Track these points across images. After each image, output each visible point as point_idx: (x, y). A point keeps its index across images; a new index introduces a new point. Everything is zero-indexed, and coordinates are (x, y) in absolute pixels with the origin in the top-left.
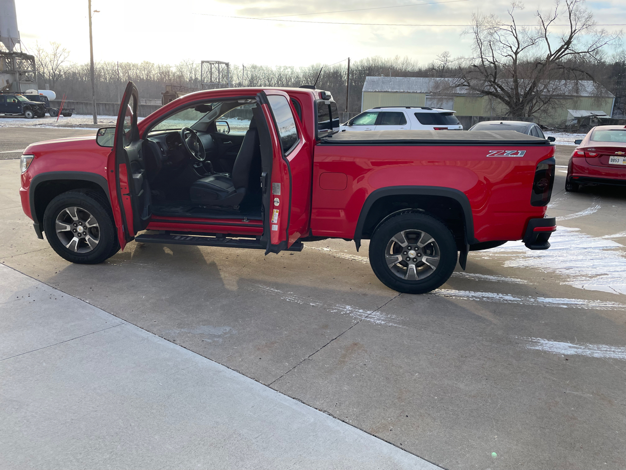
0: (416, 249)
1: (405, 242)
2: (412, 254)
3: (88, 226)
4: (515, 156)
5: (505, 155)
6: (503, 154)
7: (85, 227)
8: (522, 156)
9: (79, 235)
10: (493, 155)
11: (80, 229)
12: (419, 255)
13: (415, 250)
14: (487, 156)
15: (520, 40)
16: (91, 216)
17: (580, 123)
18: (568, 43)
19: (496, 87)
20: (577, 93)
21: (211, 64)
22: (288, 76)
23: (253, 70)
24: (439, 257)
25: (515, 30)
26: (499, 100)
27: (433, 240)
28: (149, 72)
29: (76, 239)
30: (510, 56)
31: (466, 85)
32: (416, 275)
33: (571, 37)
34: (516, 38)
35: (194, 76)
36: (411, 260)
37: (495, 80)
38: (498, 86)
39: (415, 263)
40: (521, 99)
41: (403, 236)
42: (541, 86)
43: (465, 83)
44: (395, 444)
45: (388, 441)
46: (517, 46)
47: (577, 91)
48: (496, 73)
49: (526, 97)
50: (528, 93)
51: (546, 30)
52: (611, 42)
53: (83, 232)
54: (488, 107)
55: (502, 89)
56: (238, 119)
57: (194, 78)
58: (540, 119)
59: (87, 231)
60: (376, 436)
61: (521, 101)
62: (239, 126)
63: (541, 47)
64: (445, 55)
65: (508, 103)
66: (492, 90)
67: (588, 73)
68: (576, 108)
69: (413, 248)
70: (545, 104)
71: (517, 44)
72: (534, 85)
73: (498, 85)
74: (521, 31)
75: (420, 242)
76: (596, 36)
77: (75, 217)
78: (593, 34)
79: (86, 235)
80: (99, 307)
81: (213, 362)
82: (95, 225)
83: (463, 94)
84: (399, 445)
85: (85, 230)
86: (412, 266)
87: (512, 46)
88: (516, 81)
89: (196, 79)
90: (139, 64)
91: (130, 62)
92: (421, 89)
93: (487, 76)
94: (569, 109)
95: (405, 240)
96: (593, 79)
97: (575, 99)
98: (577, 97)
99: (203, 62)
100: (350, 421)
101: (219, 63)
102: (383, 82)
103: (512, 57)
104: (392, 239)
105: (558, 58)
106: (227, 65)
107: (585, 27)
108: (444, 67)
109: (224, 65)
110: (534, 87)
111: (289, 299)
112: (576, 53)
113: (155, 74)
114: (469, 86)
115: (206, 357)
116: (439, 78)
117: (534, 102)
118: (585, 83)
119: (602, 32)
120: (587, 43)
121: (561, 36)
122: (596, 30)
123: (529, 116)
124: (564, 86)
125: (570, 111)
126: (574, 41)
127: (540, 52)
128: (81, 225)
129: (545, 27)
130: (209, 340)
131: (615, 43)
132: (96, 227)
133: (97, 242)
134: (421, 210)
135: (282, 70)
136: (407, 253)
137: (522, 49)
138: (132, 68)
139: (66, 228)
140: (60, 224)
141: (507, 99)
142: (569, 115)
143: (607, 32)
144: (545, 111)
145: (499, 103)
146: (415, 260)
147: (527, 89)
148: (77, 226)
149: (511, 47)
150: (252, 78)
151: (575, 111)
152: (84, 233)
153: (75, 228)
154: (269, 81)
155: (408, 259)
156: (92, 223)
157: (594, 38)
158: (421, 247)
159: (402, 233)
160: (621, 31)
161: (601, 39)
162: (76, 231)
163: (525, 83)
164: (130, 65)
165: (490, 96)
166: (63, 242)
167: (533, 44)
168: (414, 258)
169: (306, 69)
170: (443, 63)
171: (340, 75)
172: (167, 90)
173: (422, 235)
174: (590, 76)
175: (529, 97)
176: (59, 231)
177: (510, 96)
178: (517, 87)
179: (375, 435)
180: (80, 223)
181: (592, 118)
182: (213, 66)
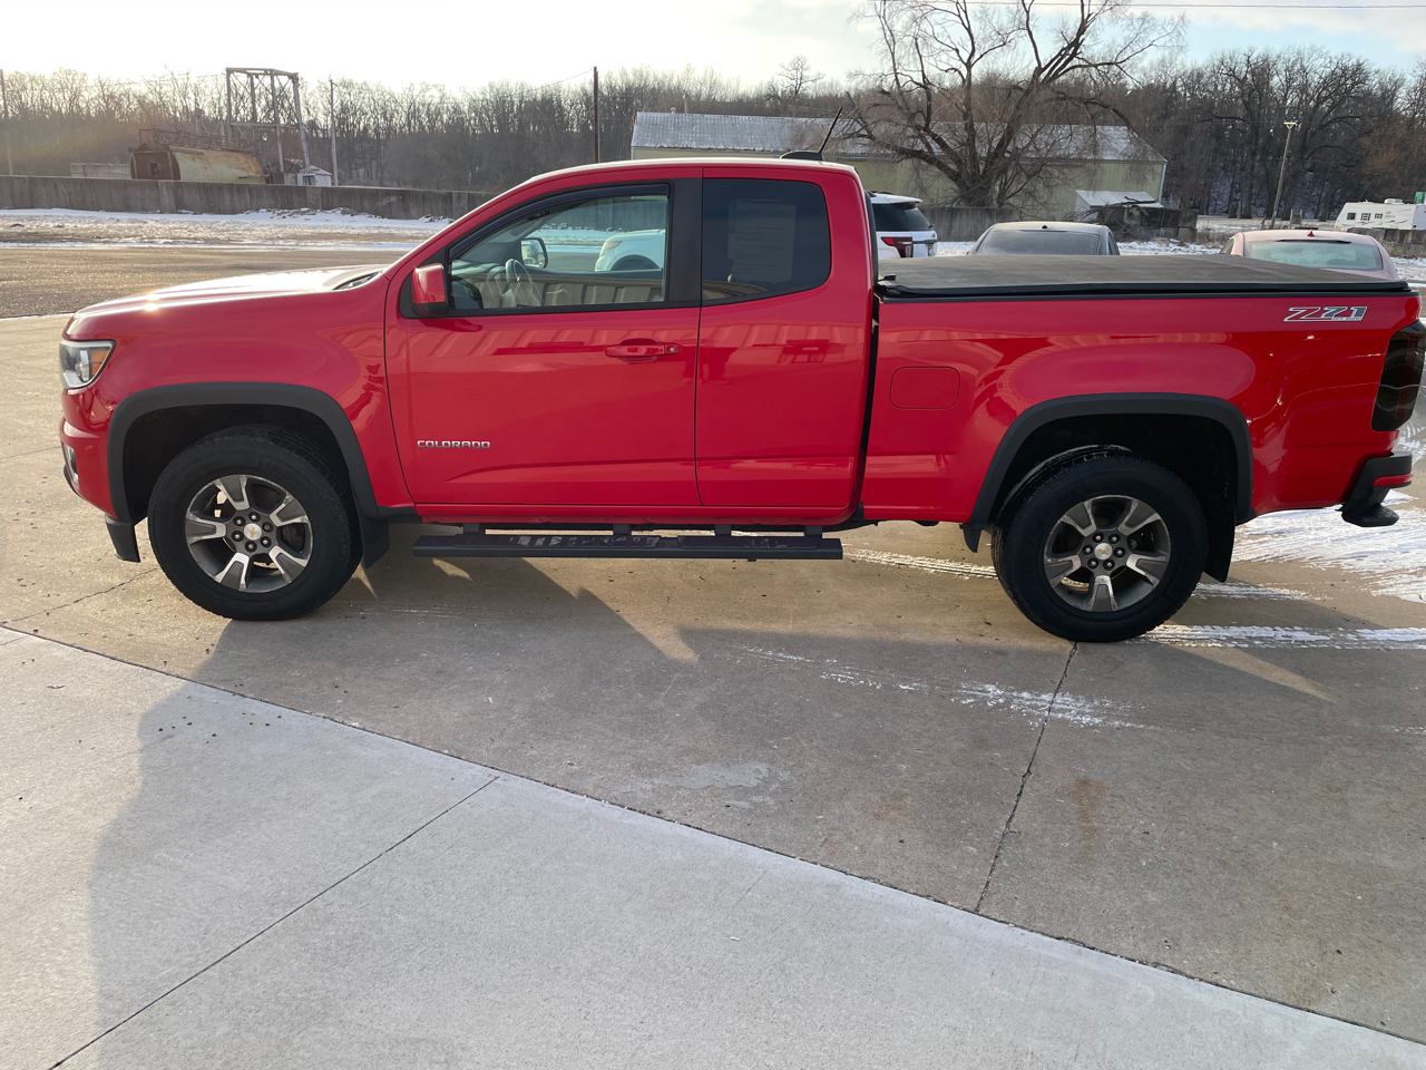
0: (1114, 539)
1: (1090, 524)
2: (1104, 552)
3: (278, 522)
4: (1344, 319)
5: (1323, 316)
6: (1319, 314)
7: (267, 526)
8: (1360, 318)
9: (249, 546)
10: (1298, 317)
11: (253, 531)
12: (1120, 552)
13: (1111, 542)
14: (1286, 320)
15: (975, 36)
16: (289, 497)
17: (1103, 218)
18: (1076, 44)
19: (929, 139)
20: (1095, 152)
21: (249, 75)
22: (433, 108)
23: (344, 90)
24: (1169, 555)
25: (965, 12)
26: (937, 170)
27: (1156, 517)
28: (76, 95)
29: (242, 558)
30: (956, 70)
31: (863, 136)
32: (1113, 600)
33: (1082, 30)
34: (969, 30)
35: (193, 105)
36: (1100, 566)
37: (927, 125)
38: (933, 138)
39: (1110, 572)
40: (982, 168)
41: (1089, 511)
42: (1022, 141)
43: (864, 132)
44: (1368, 1024)
45: (1349, 1019)
46: (970, 49)
47: (1095, 148)
48: (929, 108)
49: (991, 164)
50: (996, 154)
51: (1028, 12)
52: (1162, 41)
53: (262, 539)
54: (912, 184)
55: (943, 145)
56: (344, 213)
57: (193, 109)
58: (1024, 211)
59: (273, 536)
60: (1314, 1012)
61: (981, 171)
62: (352, 232)
63: (1021, 51)
64: (799, 65)
65: (955, 177)
66: (920, 146)
67: (1117, 108)
68: (1093, 186)
69: (1106, 539)
70: (1029, 177)
71: (970, 43)
72: (1010, 134)
73: (934, 136)
74: (979, 15)
75: (1126, 524)
76: (1131, 27)
77: (242, 499)
78: (1124, 22)
79: (269, 546)
80: (398, 737)
81: (797, 861)
82: (297, 520)
83: (856, 155)
84: (1379, 1026)
85: (267, 534)
86: (1103, 580)
87: (959, 47)
88: (970, 128)
89: (199, 112)
90: (48, 76)
91: (22, 71)
92: (763, 143)
93: (911, 117)
94: (1078, 188)
95: (1092, 521)
96: (1128, 124)
97: (1090, 166)
98: (1095, 161)
99: (230, 71)
100: (1232, 982)
101: (272, 73)
102: (677, 127)
103: (960, 73)
104: (1062, 519)
105: (1056, 76)
106: (294, 78)
107: (1107, 7)
108: (797, 92)
109: (284, 80)
110: (1009, 142)
111: (842, 679)
112: (1090, 65)
113: (90, 97)
114: (870, 136)
115: (769, 850)
116: (804, 120)
117: (1010, 173)
118: (1110, 130)
119: (1144, 19)
120: (1114, 42)
121: (1058, 27)
122: (1131, 14)
123: (1001, 204)
124: (1068, 139)
125: (1081, 192)
126: (1087, 40)
127: (1017, 63)
128: (254, 521)
129: (1027, 7)
130: (742, 804)
131: (1169, 44)
132: (301, 526)
133: (303, 563)
134: (1123, 448)
135: (416, 93)
136: (1092, 550)
137: (982, 56)
138: (29, 86)
139: (214, 530)
140: (199, 520)
141: (953, 167)
142: (1078, 203)
143: (1153, 19)
144: (1030, 194)
145: (938, 176)
146: (1109, 564)
147: (994, 145)
148: (244, 524)
149: (957, 51)
150: (344, 109)
151: (1091, 192)
152: (265, 542)
153: (239, 529)
154: (385, 119)
155: (1094, 563)
156: (289, 512)
157: (1127, 33)
158: (1127, 534)
159: (1087, 503)
160: (1182, 18)
161: (1142, 35)
162: (242, 536)
163: (989, 134)
164: (22, 77)
165: (915, 159)
166: (206, 567)
167: (1004, 44)
168: (1107, 561)
169: (477, 90)
170: (795, 83)
171: (559, 105)
172: (144, 141)
173: (1133, 508)
174: (1121, 116)
175: (999, 163)
176: (196, 539)
177: (960, 161)
178: (973, 140)
179: (1311, 1008)
180: (254, 517)
181: (1129, 209)
182: (256, 81)
